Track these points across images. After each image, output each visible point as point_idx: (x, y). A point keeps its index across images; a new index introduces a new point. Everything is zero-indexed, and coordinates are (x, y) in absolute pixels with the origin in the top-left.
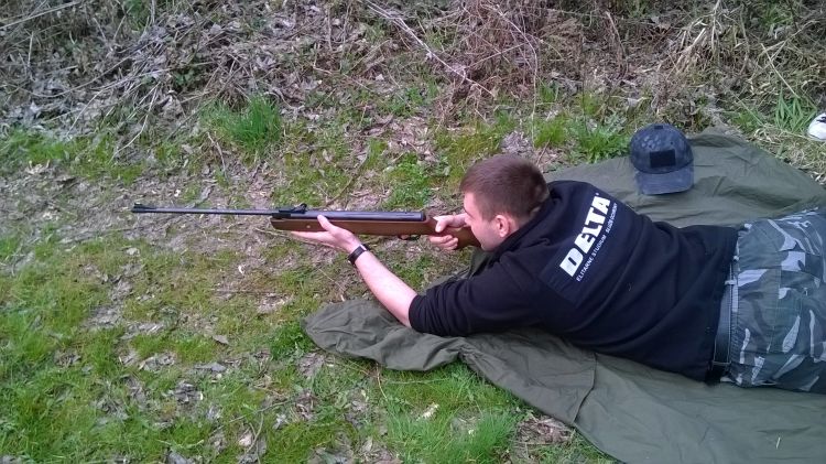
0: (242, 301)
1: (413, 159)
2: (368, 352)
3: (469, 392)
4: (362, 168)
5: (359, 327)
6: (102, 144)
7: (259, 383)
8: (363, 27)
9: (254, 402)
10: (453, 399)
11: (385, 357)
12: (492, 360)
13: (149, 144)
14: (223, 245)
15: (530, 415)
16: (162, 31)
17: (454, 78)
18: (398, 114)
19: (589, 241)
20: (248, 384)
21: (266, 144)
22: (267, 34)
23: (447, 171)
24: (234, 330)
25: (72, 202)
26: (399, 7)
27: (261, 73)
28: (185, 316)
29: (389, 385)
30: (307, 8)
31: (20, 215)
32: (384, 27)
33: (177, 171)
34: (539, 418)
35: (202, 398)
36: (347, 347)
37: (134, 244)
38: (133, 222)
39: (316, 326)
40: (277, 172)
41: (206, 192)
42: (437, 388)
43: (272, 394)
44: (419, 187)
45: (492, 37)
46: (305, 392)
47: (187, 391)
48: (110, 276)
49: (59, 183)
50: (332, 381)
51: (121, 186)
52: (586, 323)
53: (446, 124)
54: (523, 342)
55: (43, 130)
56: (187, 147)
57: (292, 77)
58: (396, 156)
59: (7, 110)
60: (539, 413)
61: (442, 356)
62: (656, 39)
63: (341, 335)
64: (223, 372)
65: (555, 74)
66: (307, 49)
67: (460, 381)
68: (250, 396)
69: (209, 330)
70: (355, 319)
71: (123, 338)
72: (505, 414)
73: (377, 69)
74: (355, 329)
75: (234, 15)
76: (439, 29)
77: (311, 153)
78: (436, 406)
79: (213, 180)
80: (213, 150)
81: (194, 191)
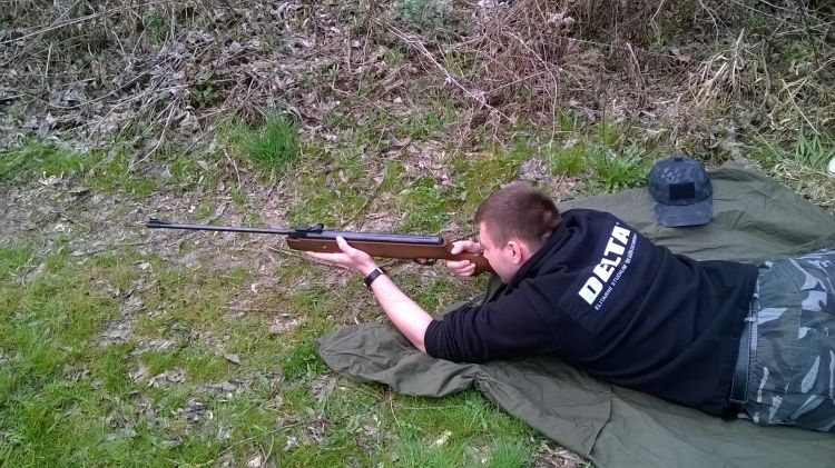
0: (254, 320)
1: (429, 183)
2: (381, 376)
3: (483, 420)
4: (379, 189)
5: (373, 351)
6: (118, 158)
7: (270, 404)
8: (382, 50)
9: (265, 423)
10: (467, 427)
11: (399, 382)
12: (508, 389)
13: (165, 159)
14: (237, 263)
15: (544, 446)
16: (181, 46)
17: (474, 103)
18: (416, 137)
19: (608, 270)
20: (258, 404)
21: (282, 162)
22: (287, 53)
23: (463, 196)
24: (246, 349)
25: (86, 215)
26: (419, 32)
27: (279, 92)
28: (197, 333)
29: (402, 411)
30: (326, 29)
31: (32, 226)
32: (403, 50)
33: (192, 187)
34: (553, 449)
35: (212, 417)
36: (360, 370)
37: (146, 259)
38: (146, 236)
39: (329, 348)
40: (293, 191)
41: (221, 209)
42: (450, 415)
43: (283, 416)
44: (436, 211)
45: (512, 64)
46: (317, 415)
47: (197, 410)
48: (121, 290)
49: (73, 195)
50: (344, 404)
51: (136, 200)
52: (602, 354)
53: (464, 149)
54: (539, 370)
55: (58, 142)
56: (202, 163)
57: (311, 97)
58: (412, 179)
59: (23, 120)
60: (554, 444)
61: (456, 383)
62: (676, 71)
63: (354, 358)
64: (233, 391)
65: (573, 103)
66: (326, 69)
67: (474, 408)
68: (261, 417)
69: (220, 348)
70: (369, 343)
71: (133, 353)
72: (520, 444)
73: (395, 92)
74: (368, 352)
75: (254, 34)
76: (459, 55)
77: (327, 173)
78: (449, 433)
79: (228, 196)
80: (229, 167)
81: (208, 208)
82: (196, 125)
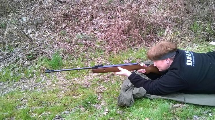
6: (6, 73)
21: (59, 67)
40: (64, 73)
47: (59, 118)
48: (19, 99)
51: (15, 82)
79: (45, 77)
80: (43, 70)
81: (40, 79)
82: (29, 64)
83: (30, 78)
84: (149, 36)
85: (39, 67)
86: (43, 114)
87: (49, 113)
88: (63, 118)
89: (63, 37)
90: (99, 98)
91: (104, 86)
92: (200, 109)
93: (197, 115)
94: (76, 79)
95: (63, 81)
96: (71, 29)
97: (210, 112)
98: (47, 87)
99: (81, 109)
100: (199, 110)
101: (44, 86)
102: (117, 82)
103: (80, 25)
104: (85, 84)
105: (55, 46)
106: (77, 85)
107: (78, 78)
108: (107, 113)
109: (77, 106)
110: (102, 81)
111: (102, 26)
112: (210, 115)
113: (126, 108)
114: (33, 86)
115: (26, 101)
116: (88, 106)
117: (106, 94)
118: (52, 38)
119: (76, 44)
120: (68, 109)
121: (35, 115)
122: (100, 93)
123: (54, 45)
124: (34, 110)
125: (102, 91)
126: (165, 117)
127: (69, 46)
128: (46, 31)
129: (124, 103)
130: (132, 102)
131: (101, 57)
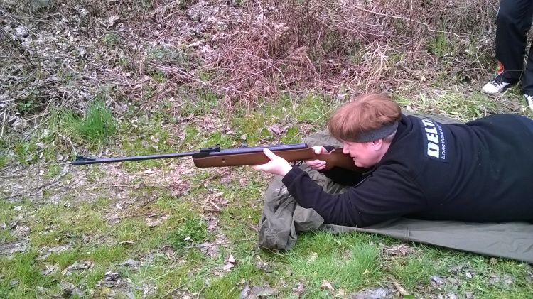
4: (183, 143)
18: (196, 114)
21: (105, 136)
37: (17, 205)
41: (66, 169)
47: (115, 278)
48: (7, 224)
56: (40, 144)
75: (51, 74)
77: (142, 138)
79: (68, 162)
80: (64, 144)
81: (56, 170)
83: (30, 163)
84: (331, 61)
85: (53, 137)
86: (73, 266)
87: (89, 263)
88: (124, 280)
89: (112, 51)
90: (211, 227)
91: (221, 194)
92: (446, 259)
93: (438, 273)
94: (149, 171)
95: (116, 176)
96: (131, 29)
97: (468, 268)
98: (76, 192)
99: (168, 255)
100: (444, 262)
101: (67, 188)
102: (254, 183)
103: (153, 20)
104: (174, 187)
105: (90, 77)
106: (153, 188)
107: (154, 168)
108: (233, 266)
109: (157, 248)
110: (215, 178)
111: (214, 27)
112: (468, 275)
113: (278, 254)
114: (40, 188)
115: (25, 229)
116: (185, 245)
117: (227, 217)
118: (82, 53)
119: (147, 74)
120: (136, 254)
121: (51, 269)
122: (213, 212)
123: (88, 73)
124: (48, 255)
125: (218, 207)
126: (367, 280)
127: (128, 77)
128: (65, 33)
129: (275, 243)
130: (291, 239)
131: (211, 113)
